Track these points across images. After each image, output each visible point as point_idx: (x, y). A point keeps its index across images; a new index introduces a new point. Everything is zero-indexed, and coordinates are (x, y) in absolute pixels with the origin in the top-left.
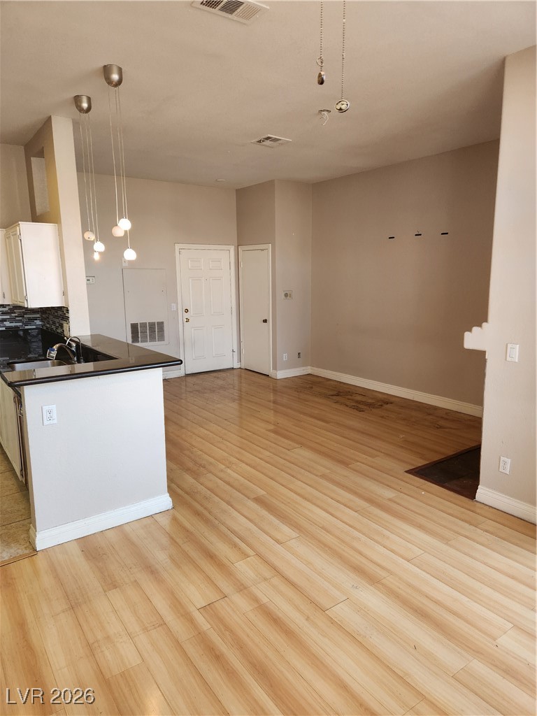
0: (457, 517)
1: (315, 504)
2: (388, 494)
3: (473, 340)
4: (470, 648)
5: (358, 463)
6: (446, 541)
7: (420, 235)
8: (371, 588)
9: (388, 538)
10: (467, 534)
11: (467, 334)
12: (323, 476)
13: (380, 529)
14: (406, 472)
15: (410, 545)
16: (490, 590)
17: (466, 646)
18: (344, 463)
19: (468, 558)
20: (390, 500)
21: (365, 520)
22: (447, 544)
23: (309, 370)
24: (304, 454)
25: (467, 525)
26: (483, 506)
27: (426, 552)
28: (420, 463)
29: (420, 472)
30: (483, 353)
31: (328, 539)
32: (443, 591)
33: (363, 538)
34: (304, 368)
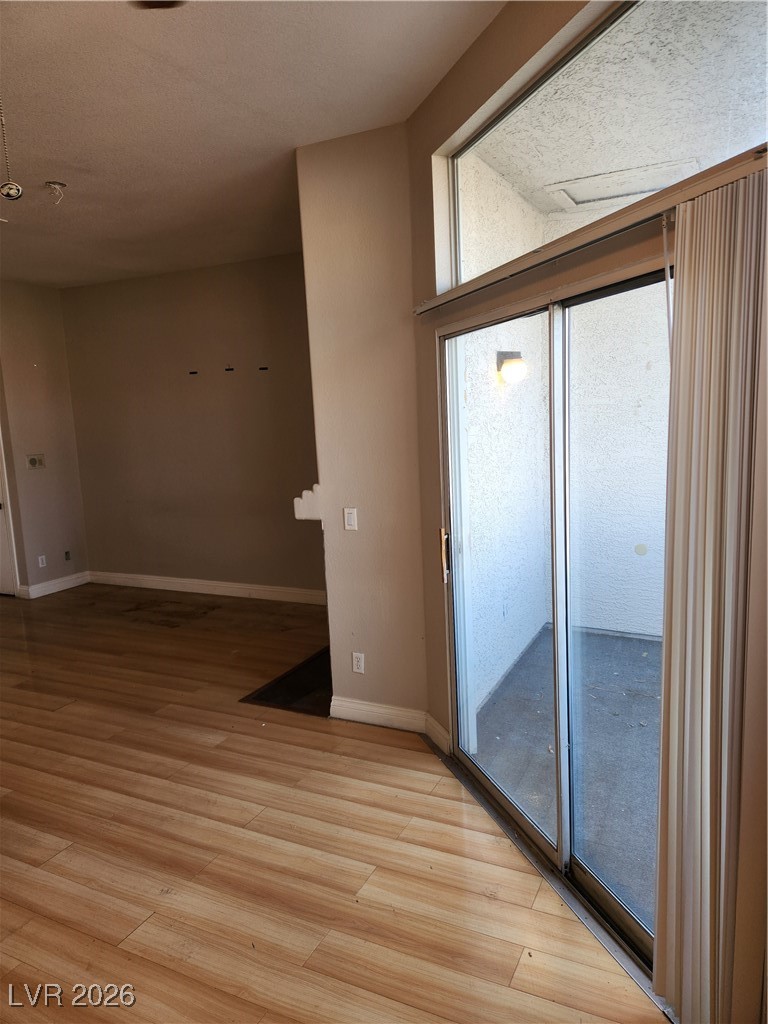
0: (307, 747)
1: (98, 786)
2: (214, 739)
3: (305, 507)
4: (324, 917)
5: (171, 705)
6: (292, 782)
7: (232, 369)
8: (190, 884)
9: (215, 803)
10: (319, 765)
11: (297, 500)
12: (115, 739)
13: (203, 793)
14: (240, 701)
15: (245, 804)
16: (348, 830)
17: (321, 916)
18: (147, 710)
19: (320, 796)
20: (218, 747)
21: (181, 788)
22: (295, 787)
23: (86, 577)
24: (80, 712)
25: (319, 754)
26: (338, 722)
27: (267, 806)
28: (259, 683)
29: (260, 697)
30: (318, 523)
31: (122, 832)
32: (288, 853)
33: (177, 814)
34: (79, 575)
